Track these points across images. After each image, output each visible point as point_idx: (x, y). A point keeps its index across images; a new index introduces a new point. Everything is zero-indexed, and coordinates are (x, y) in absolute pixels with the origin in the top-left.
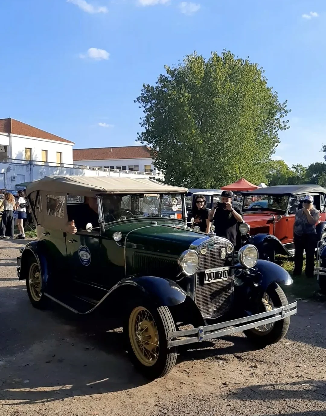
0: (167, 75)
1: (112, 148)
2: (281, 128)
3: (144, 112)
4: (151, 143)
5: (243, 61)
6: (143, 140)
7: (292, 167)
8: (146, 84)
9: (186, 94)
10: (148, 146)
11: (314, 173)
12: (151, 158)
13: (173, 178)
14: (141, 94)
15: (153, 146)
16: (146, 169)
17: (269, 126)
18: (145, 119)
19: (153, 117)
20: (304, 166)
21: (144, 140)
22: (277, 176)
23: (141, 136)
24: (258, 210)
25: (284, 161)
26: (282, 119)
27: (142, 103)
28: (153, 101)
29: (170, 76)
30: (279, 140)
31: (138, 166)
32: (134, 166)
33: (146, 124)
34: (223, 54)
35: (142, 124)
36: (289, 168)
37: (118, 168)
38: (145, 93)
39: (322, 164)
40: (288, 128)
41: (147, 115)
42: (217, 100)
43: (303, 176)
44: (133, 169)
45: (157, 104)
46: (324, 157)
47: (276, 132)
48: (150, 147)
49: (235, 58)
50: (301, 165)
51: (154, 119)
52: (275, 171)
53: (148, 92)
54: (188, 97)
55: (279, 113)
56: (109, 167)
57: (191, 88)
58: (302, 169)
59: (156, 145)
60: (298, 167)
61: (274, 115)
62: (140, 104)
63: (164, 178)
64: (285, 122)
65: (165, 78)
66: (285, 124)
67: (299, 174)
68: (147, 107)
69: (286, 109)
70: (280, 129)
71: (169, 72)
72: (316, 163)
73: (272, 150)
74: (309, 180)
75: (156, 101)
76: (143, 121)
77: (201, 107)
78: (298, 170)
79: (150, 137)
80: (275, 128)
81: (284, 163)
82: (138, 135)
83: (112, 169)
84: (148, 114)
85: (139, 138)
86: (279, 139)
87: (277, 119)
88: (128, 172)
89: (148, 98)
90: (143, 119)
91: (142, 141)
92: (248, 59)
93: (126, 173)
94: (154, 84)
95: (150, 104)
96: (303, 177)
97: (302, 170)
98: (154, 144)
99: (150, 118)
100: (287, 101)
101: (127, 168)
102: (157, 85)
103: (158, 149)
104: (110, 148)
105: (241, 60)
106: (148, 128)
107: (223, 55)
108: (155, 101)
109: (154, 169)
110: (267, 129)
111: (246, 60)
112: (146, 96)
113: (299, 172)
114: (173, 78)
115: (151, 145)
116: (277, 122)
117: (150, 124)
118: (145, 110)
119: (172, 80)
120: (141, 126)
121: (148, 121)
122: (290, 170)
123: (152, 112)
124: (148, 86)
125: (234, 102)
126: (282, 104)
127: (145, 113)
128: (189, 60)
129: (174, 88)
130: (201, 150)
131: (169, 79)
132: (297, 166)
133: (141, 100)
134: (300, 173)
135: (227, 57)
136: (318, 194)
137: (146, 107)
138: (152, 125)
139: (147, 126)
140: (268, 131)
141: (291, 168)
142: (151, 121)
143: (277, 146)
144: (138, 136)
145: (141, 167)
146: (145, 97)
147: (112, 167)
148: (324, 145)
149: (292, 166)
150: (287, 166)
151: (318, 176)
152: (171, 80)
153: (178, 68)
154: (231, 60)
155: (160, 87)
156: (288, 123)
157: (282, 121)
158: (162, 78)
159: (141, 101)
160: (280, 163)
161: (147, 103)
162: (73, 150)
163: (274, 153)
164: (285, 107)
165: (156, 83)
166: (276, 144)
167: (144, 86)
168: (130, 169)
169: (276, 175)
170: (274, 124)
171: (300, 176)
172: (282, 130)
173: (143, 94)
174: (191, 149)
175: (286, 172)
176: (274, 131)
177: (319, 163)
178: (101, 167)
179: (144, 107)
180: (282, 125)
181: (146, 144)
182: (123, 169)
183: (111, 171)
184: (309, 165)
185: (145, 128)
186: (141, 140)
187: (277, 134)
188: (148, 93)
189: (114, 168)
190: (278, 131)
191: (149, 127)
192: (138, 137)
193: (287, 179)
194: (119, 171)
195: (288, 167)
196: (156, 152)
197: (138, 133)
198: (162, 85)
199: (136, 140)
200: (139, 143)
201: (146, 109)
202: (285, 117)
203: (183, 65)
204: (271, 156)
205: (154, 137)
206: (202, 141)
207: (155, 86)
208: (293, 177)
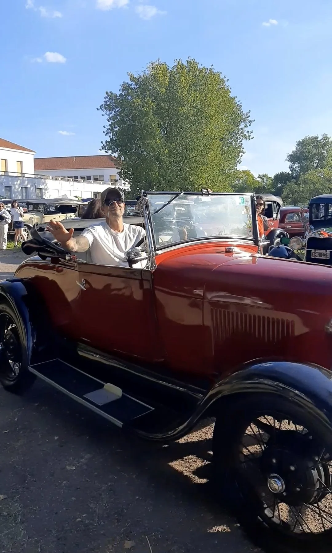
0: (130, 83)
1: (75, 157)
2: (246, 138)
3: (108, 120)
4: (115, 153)
5: (208, 70)
7: (258, 177)
8: (109, 92)
9: (151, 102)
10: (113, 155)
11: (279, 183)
12: (116, 168)
13: (139, 188)
14: (104, 102)
15: (117, 155)
16: (111, 180)
17: (233, 135)
18: (109, 127)
19: (117, 126)
20: (269, 176)
21: (108, 150)
22: (244, 186)
23: (105, 145)
25: (250, 171)
26: (246, 129)
27: (106, 111)
28: (117, 109)
29: (134, 84)
30: (243, 150)
31: (103, 176)
32: (99, 176)
33: (110, 133)
34: (188, 62)
35: (106, 132)
36: (255, 178)
37: (82, 178)
38: (108, 100)
39: (286, 174)
40: (252, 138)
41: (111, 124)
42: (182, 109)
43: (268, 186)
44: (98, 179)
45: (120, 113)
46: (288, 166)
47: (241, 141)
48: (115, 157)
49: (200, 66)
50: (267, 175)
51: (118, 128)
52: (241, 181)
53: (111, 100)
54: (152, 105)
55: (243, 123)
56: (73, 177)
57: (155, 97)
58: (268, 178)
60: (264, 177)
61: (239, 125)
62: (104, 112)
63: (129, 189)
64: (249, 132)
65: (128, 85)
66: (250, 134)
67: (264, 184)
68: (111, 115)
70: (244, 139)
71: (132, 79)
72: (281, 172)
73: (238, 160)
74: (274, 190)
75: (119, 110)
76: (106, 129)
77: (166, 116)
78: (264, 180)
79: (114, 146)
80: (240, 137)
81: (250, 173)
82: (102, 144)
83: (76, 179)
84: (112, 122)
85: (103, 147)
86: (243, 148)
87: (242, 129)
88: (92, 182)
89: (112, 106)
90: (107, 127)
91: (106, 150)
92: (212, 67)
93: (91, 183)
95: (113, 112)
96: (269, 187)
97: (267, 180)
98: (119, 153)
99: (114, 127)
100: (250, 111)
101: (92, 178)
102: (121, 92)
103: (123, 158)
104: (74, 157)
105: (205, 69)
106: (112, 137)
107: (187, 63)
108: (119, 109)
109: (118, 179)
110: (231, 139)
111: (210, 68)
112: (109, 104)
113: (265, 181)
114: (137, 86)
116: (241, 132)
117: (114, 133)
118: (109, 119)
119: (136, 88)
120: (105, 135)
121: (112, 130)
122: (256, 180)
123: (116, 120)
124: (111, 94)
125: (199, 112)
126: (246, 114)
127: (109, 121)
128: (152, 68)
129: (138, 96)
130: (167, 160)
131: (133, 87)
132: (263, 176)
133: (104, 108)
134: (266, 183)
135: (192, 65)
136: (270, 203)
137: (109, 115)
138: (116, 134)
139: (111, 135)
140: (233, 141)
141: (257, 177)
142: (115, 129)
144: (102, 145)
145: (107, 178)
146: (108, 105)
147: (76, 177)
148: (288, 155)
149: (258, 176)
150: (253, 176)
151: (283, 186)
152: (134, 88)
153: (142, 75)
154: (195, 68)
155: (124, 94)
156: (252, 133)
157: (247, 131)
158: (126, 86)
159: (104, 109)
160: (246, 173)
161: (110, 111)
162: (34, 159)
163: (240, 163)
164: (249, 117)
165: (119, 90)
166: (241, 154)
167: (107, 93)
168: (95, 179)
169: (242, 184)
170: (239, 134)
171: (266, 186)
172: (246, 140)
173: (106, 101)
174: (157, 159)
175: (252, 182)
176: (239, 141)
177: (284, 172)
178: (65, 177)
179: (107, 115)
180: (246, 135)
181: (111, 154)
182: (87, 179)
183: (75, 181)
184: (275, 174)
185: (109, 136)
186: (106, 149)
187: (242, 144)
188: (111, 101)
189: (78, 178)
190: (242, 141)
191: (113, 135)
192: (102, 146)
194: (84, 181)
195: (254, 177)
196: (122, 162)
197: (102, 142)
198: (126, 92)
199: (100, 149)
200: (103, 153)
201: (109, 118)
202: (249, 126)
203: (147, 72)
204: (236, 166)
205: (117, 146)
206: (167, 151)
207: (118, 93)
208: (259, 186)
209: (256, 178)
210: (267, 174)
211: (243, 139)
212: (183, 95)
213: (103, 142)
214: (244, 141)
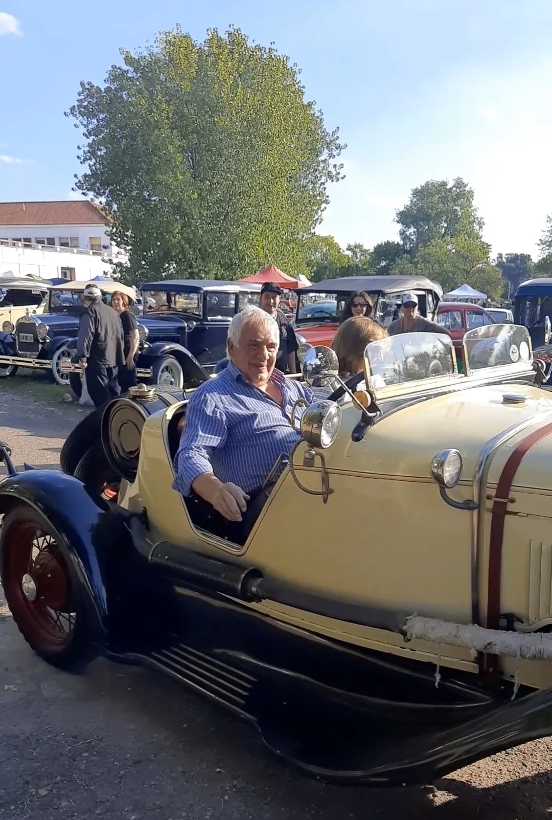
0: (125, 68)
1: (25, 203)
2: (331, 177)
3: (84, 134)
4: (101, 195)
5: (265, 51)
6: (86, 188)
7: (347, 249)
8: (86, 82)
9: (164, 106)
10: (97, 201)
11: (383, 260)
12: (104, 225)
13: (145, 261)
14: (78, 100)
15: (105, 200)
16: (92, 245)
17: (310, 173)
18: (87, 149)
19: (103, 147)
20: (365, 247)
21: (89, 190)
22: (323, 263)
23: (83, 182)
24: (326, 320)
26: (332, 162)
27: (81, 117)
28: (102, 116)
29: (132, 69)
30: (327, 199)
31: (77, 239)
32: (69, 239)
33: (90, 159)
34: (229, 34)
35: (82, 158)
36: (341, 251)
37: (39, 242)
38: (85, 98)
39: (394, 245)
40: (343, 178)
41: (91, 142)
42: (223, 121)
43: (364, 265)
44: (68, 243)
45: (108, 122)
46: (398, 232)
47: (323, 184)
48: (101, 203)
49: (250, 44)
50: (362, 246)
51: (105, 151)
52: (318, 255)
53: (91, 98)
54: (167, 111)
55: (326, 151)
56: (22, 240)
57: (172, 94)
58: (364, 252)
59: (110, 199)
60: (357, 249)
61: (319, 153)
62: (77, 119)
63: (128, 263)
64: (337, 167)
65: (121, 72)
66: (338, 171)
67: (357, 260)
68: (90, 127)
69: (337, 142)
70: (328, 179)
71: (128, 60)
72: (386, 242)
73: (316, 217)
74: (374, 272)
75: (106, 117)
76: (83, 153)
77: (192, 132)
78: (356, 254)
79: (98, 185)
80: (321, 176)
81: (333, 240)
82: (76, 179)
83: (28, 243)
84: (93, 139)
85: (78, 184)
86: (327, 197)
87: (324, 161)
88: (58, 249)
89: (92, 109)
90: (83, 149)
91: (84, 191)
92: (273, 47)
93: (56, 251)
94: (101, 82)
95: (95, 121)
96: (365, 267)
97: (363, 255)
98: (107, 196)
99: (97, 148)
100: (338, 128)
101: (57, 241)
102: (108, 85)
103: (115, 207)
104: (23, 203)
105: (259, 48)
106: (94, 167)
107: (228, 37)
108: (105, 115)
109: (109, 245)
110: (306, 179)
111: (270, 48)
112: (87, 106)
113: (359, 256)
114: (137, 73)
115: (103, 199)
116: (324, 167)
117: (98, 159)
118: (87, 133)
119: (135, 78)
120: (81, 163)
121: (93, 153)
122: (344, 253)
123: (101, 137)
124: (90, 86)
126: (331, 134)
127: (88, 138)
128: (166, 42)
129: (140, 92)
130: (195, 213)
131: (129, 75)
132: (356, 247)
133: (77, 112)
134: (359, 259)
135: (236, 39)
136: (423, 293)
137: (88, 126)
138: (101, 162)
139: (92, 163)
140: (309, 182)
141: (345, 249)
142: (99, 153)
143: (325, 210)
144: (77, 181)
145: (84, 242)
146: (85, 107)
147: (28, 240)
148: (398, 212)
149: (347, 246)
150: (339, 247)
151: (388, 265)
152: (133, 77)
153: (146, 54)
154: (242, 46)
155: (113, 88)
156: (342, 169)
157: (332, 165)
158: (117, 73)
159: (78, 115)
160: (328, 241)
161: (89, 119)
163: (320, 223)
164: (337, 139)
165: (105, 81)
166: (323, 206)
167: (82, 84)
168: (62, 244)
169: (320, 261)
170: (319, 170)
171: (360, 265)
172: (333, 181)
173: (81, 100)
174: (178, 209)
175: (337, 257)
176: (319, 182)
177: (391, 242)
178: (7, 239)
179: (84, 127)
180: (332, 172)
181: (93, 197)
182: (48, 244)
183: (26, 246)
184: (375, 245)
185: (89, 165)
186: (83, 189)
187: (325, 189)
188: (91, 100)
189: (32, 241)
190: (326, 184)
191: (95, 164)
192: (76, 183)
193: (338, 270)
194: (43, 247)
195: (341, 249)
196: (112, 213)
197: (76, 176)
198: (118, 85)
199: (73, 189)
200: (77, 196)
201: (87, 131)
202: (337, 157)
203: (156, 50)
204: (314, 228)
205: (105, 183)
206: (195, 196)
207: (103, 86)
208: (348, 265)
209: (343, 251)
210: (361, 244)
211: (327, 181)
212: (222, 95)
213: (78, 176)
214: (329, 184)
